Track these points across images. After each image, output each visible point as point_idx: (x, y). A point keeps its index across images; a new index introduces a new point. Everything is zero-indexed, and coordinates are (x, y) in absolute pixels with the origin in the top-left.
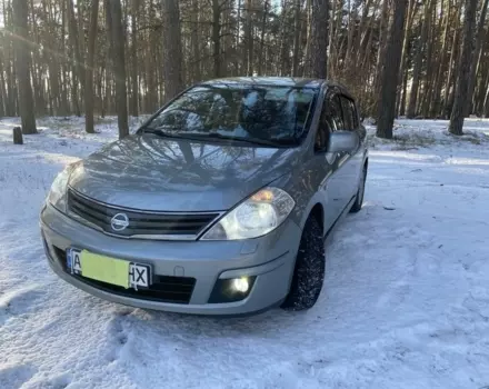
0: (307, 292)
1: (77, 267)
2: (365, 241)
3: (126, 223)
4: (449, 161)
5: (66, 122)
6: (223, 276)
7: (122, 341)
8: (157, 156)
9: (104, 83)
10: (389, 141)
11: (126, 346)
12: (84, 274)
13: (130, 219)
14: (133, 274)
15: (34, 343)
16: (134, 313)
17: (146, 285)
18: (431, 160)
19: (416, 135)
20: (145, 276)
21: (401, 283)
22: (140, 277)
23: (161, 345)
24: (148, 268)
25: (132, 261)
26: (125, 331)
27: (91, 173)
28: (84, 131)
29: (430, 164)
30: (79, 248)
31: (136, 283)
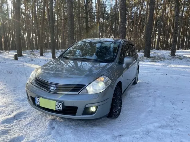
0: (116, 112)
1: (38, 103)
2: (138, 95)
3: (55, 88)
4: (170, 66)
5: (33, 52)
6: (87, 106)
7: (53, 128)
8: (65, 65)
9: (47, 38)
10: (148, 58)
11: (54, 130)
12: (41, 106)
13: (56, 87)
14: (57, 105)
15: (24, 129)
16: (57, 119)
17: (61, 109)
18: (164, 66)
19: (159, 56)
20: (61, 106)
21: (150, 109)
22: (59, 106)
23: (66, 130)
24: (62, 103)
25: (57, 101)
26: (54, 125)
27: (43, 72)
28: (39, 55)
29: (163, 67)
30: (39, 97)
31: (58, 108)
